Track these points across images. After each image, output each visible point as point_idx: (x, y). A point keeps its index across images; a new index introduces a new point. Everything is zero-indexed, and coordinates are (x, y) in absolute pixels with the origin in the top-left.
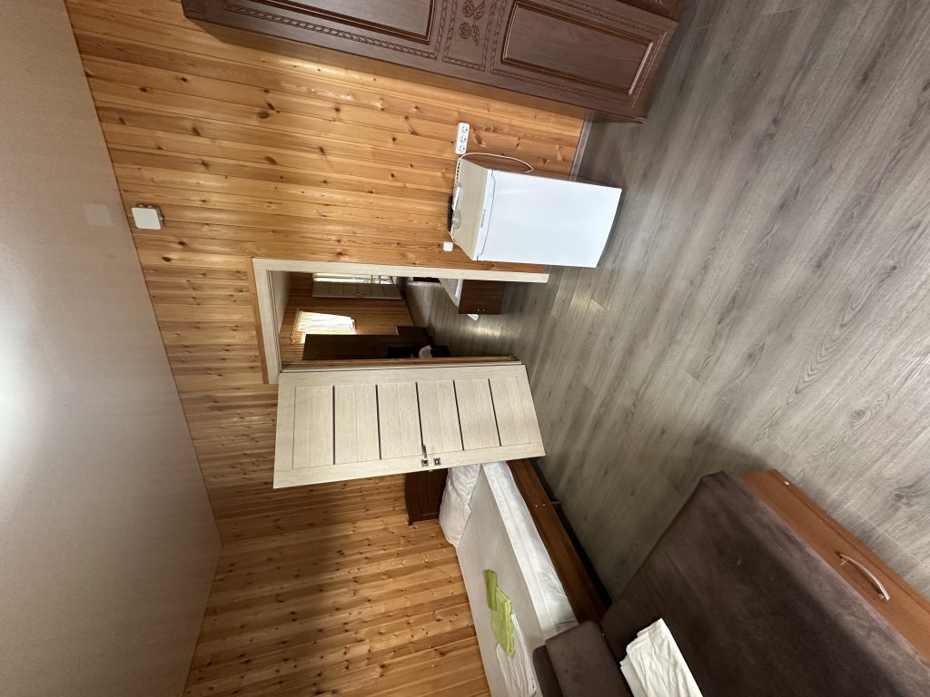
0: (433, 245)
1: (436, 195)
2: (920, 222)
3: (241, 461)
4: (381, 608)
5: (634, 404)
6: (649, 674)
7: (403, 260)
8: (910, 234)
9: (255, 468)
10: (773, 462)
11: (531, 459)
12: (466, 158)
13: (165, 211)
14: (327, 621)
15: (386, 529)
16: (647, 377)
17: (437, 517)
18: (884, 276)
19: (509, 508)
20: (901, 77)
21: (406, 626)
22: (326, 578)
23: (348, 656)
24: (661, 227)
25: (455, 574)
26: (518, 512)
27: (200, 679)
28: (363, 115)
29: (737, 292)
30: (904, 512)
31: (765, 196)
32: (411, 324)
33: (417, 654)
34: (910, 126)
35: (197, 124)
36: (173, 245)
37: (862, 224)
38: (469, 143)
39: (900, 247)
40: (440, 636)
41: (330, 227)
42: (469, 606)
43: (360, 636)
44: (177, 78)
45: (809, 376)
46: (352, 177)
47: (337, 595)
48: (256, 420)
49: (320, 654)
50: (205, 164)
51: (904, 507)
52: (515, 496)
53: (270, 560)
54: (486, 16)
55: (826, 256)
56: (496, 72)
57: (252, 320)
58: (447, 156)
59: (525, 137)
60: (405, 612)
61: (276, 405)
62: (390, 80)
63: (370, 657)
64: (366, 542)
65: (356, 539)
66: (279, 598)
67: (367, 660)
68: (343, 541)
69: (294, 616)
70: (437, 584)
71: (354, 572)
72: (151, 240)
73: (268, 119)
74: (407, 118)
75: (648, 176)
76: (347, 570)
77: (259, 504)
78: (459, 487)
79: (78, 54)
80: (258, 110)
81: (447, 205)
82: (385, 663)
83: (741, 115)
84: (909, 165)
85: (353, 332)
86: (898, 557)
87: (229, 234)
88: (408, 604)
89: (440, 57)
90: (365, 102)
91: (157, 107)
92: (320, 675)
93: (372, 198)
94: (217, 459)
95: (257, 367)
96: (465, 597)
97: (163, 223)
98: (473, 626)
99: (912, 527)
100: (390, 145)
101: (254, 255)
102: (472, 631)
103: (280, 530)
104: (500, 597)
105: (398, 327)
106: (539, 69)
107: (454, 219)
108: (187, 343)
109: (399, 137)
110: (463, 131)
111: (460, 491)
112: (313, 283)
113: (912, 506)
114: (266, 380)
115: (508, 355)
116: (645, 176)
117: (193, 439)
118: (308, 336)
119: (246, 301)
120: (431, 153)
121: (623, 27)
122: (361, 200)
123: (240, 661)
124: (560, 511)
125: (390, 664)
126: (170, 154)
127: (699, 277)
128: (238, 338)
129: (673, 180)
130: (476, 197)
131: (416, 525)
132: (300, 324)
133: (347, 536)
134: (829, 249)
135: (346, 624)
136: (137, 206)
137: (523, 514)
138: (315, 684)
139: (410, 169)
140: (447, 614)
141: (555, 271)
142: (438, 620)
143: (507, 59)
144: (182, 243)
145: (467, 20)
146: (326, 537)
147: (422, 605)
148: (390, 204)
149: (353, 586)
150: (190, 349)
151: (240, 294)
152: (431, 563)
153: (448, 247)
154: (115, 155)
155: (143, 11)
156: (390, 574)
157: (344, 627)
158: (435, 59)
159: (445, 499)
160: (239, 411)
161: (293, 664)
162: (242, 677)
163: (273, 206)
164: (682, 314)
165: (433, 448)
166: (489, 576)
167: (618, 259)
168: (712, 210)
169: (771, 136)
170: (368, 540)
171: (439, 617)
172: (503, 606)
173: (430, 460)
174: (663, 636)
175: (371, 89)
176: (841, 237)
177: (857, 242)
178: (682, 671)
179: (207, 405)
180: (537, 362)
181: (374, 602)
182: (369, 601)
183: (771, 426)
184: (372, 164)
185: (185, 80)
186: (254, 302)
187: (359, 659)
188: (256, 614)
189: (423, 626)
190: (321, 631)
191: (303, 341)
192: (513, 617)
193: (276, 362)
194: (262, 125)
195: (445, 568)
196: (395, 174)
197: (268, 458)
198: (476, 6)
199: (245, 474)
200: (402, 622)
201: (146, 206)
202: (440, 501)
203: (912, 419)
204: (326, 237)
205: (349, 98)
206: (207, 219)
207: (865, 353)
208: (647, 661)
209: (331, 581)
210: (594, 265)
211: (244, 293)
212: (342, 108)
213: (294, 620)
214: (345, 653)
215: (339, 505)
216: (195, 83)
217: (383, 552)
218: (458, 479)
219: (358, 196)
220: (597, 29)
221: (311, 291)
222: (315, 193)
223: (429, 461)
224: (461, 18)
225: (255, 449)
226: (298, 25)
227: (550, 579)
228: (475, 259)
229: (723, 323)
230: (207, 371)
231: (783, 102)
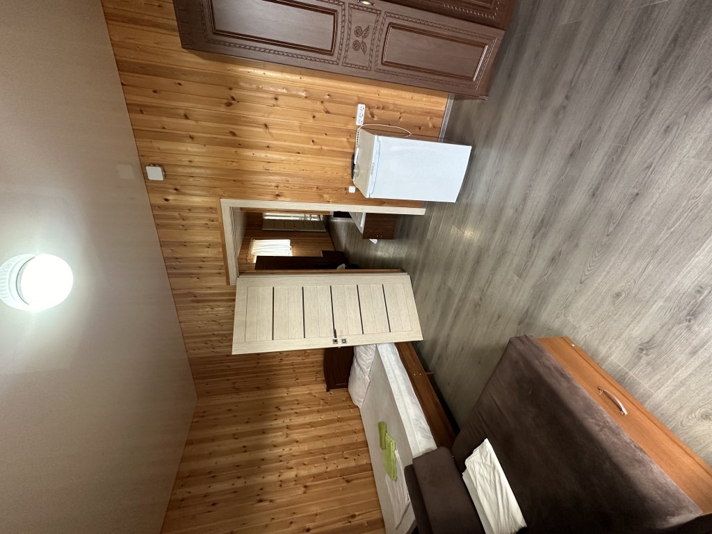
0: (342, 188)
1: (344, 154)
2: (652, 163)
3: (211, 339)
4: (305, 447)
5: (481, 299)
6: (478, 476)
7: (321, 199)
8: (646, 171)
9: (221, 345)
10: (566, 332)
11: (413, 343)
12: (363, 128)
13: (166, 168)
14: (267, 453)
15: (310, 394)
16: (489, 278)
17: (347, 386)
18: (632, 200)
19: (395, 375)
20: (640, 67)
21: (322, 460)
22: (267, 424)
23: (281, 478)
24: (497, 172)
25: (358, 427)
26: (401, 378)
27: (182, 486)
28: (293, 101)
29: (545, 215)
30: (644, 359)
31: (560, 149)
32: (332, 250)
33: (330, 480)
34: (646, 98)
35: (187, 112)
36: (171, 191)
37: (619, 166)
38: (366, 117)
39: (641, 180)
40: (346, 469)
41: (271, 177)
42: (368, 450)
43: (290, 465)
44: (176, 84)
45: (588, 270)
46: (286, 143)
47: (275, 437)
48: (221, 310)
49: (262, 475)
50: (191, 137)
51: (644, 356)
52: (400, 367)
53: (230, 410)
54: (370, 35)
55: (597, 188)
56: (379, 71)
57: (220, 241)
58: (350, 127)
59: (405, 112)
60: (322, 452)
61: (234, 300)
62: (310, 78)
63: (297, 479)
64: (296, 402)
65: (289, 399)
66: (235, 436)
67: (294, 482)
68: (280, 400)
69: (245, 449)
70: (345, 433)
71: (287, 421)
72: (156, 187)
73: (232, 106)
74: (322, 102)
75: (489, 137)
76: (283, 420)
77: (223, 370)
78: (361, 362)
79: (117, 72)
80: (225, 101)
81: (350, 160)
82: (308, 484)
83: (546, 94)
84: (646, 126)
85: (291, 255)
86: (641, 390)
87: (206, 183)
88: (324, 446)
89: (340, 63)
90: (294, 92)
91: (164, 102)
92: (261, 489)
93: (299, 157)
94: (196, 337)
95: (223, 273)
96: (365, 444)
97: (165, 176)
98: (371, 464)
99: (649, 369)
100: (311, 120)
101: (221, 197)
102: (369, 467)
103: (237, 390)
104: (388, 438)
105: (323, 252)
106: (408, 67)
107: (355, 170)
108: (178, 256)
109: (317, 115)
110: (361, 110)
111: (362, 366)
112: (263, 220)
113: (649, 355)
114: (228, 283)
115: (398, 269)
116: (487, 137)
117: (180, 322)
118: (258, 257)
119: (216, 228)
120: (338, 125)
121: (465, 37)
122: (292, 158)
123: (208, 476)
124: (432, 379)
125: (310, 486)
126: (171, 131)
127: (521, 206)
128: (210, 253)
129: (505, 139)
130: (368, 155)
131: (332, 391)
132: (254, 248)
133: (282, 397)
134: (599, 184)
135: (280, 456)
136: (149, 165)
137: (404, 379)
138: (258, 495)
139: (325, 137)
140: (351, 454)
141: (429, 205)
142: (346, 458)
143: (386, 62)
144: (176, 189)
145: (358, 39)
146: (268, 397)
147: (334, 447)
148: (311, 160)
149: (286, 431)
150: (179, 260)
151: (212, 223)
152: (342, 418)
153: (352, 190)
154: (138, 133)
155: (156, 43)
156: (312, 425)
157: (280, 458)
158: (338, 64)
159: (352, 372)
160: (210, 304)
161: (244, 481)
162: (210, 487)
163: (234, 164)
164: (511, 232)
165: (341, 332)
166: (381, 427)
167: (470, 196)
168: (528, 160)
169: (564, 108)
170: (297, 400)
171: (346, 456)
172: (390, 446)
173: (339, 339)
174: (487, 450)
175: (299, 85)
176: (606, 176)
177: (616, 177)
178: (498, 472)
179: (190, 299)
180: (418, 272)
181: (301, 443)
182: (297, 442)
183: (565, 307)
184: (298, 134)
185: (180, 84)
186: (220, 228)
187: (289, 481)
188: (219, 446)
189: (335, 462)
190: (263, 460)
191: (255, 261)
192: (396, 452)
193: (235, 270)
194: (228, 111)
195: (352, 423)
196: (315, 140)
197: (228, 338)
198: (363, 29)
199: (214, 348)
200: (320, 458)
201: (154, 165)
202: (349, 374)
203: (648, 296)
204: (268, 184)
205: (284, 91)
206: (192, 173)
207: (621, 252)
208: (477, 467)
209: (270, 427)
210: (454, 201)
211: (215, 222)
212: (279, 97)
213: (245, 452)
214: (279, 476)
215: (278, 375)
216: (187, 86)
217: (308, 409)
218: (360, 356)
219: (289, 156)
220: (447, 39)
221: (261, 226)
222: (261, 154)
223: (338, 341)
224: (354, 38)
225: (221, 331)
226: (250, 49)
227: (421, 423)
228: (367, 197)
229: (536, 238)
230: (190, 275)
231: (571, 85)
